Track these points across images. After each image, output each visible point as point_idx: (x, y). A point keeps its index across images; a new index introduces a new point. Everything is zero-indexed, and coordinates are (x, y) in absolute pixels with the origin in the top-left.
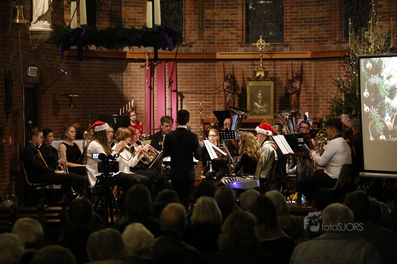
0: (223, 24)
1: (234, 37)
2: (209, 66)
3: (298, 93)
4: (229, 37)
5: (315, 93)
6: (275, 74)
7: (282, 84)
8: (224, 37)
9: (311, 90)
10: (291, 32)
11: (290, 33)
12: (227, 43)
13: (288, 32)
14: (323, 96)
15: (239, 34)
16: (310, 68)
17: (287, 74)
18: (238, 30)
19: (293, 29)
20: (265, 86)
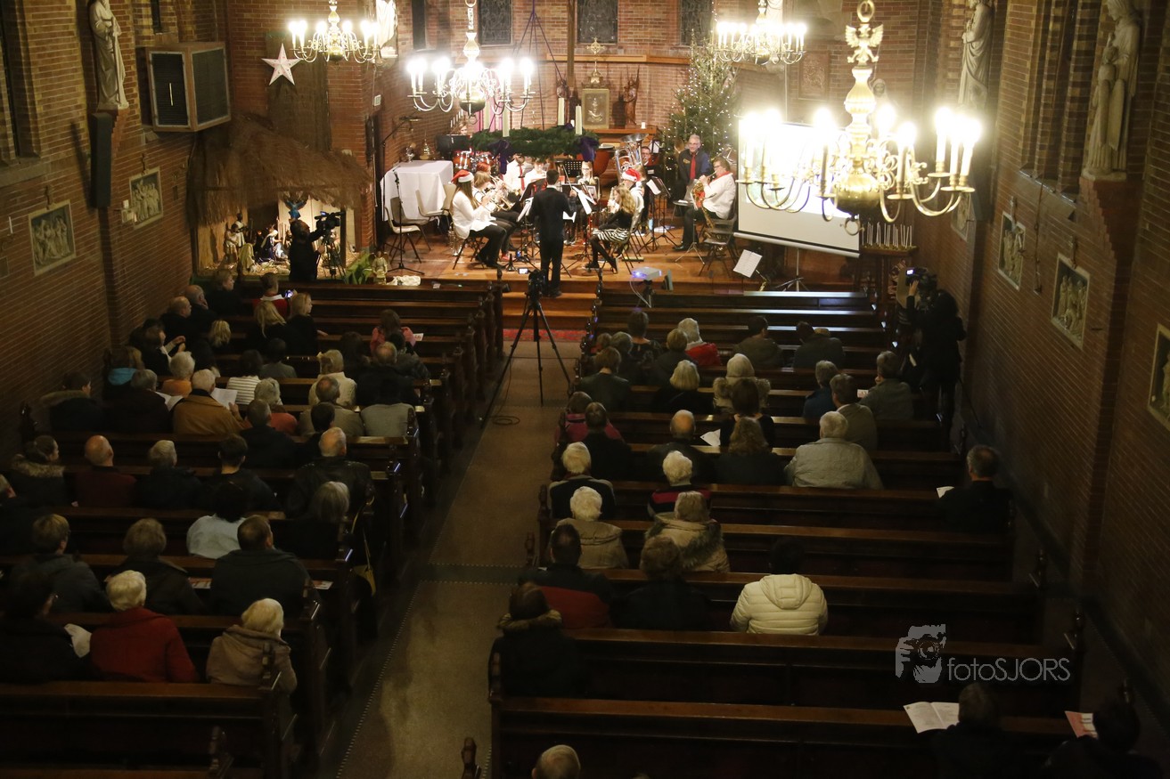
0: (553, 21)
3: (634, 101)
5: (650, 99)
6: (608, 78)
7: (615, 88)
8: (553, 35)
9: (646, 96)
11: (624, 34)
12: (557, 43)
13: (622, 32)
14: (658, 103)
16: (646, 72)
17: (621, 78)
19: (627, 30)
20: (600, 95)
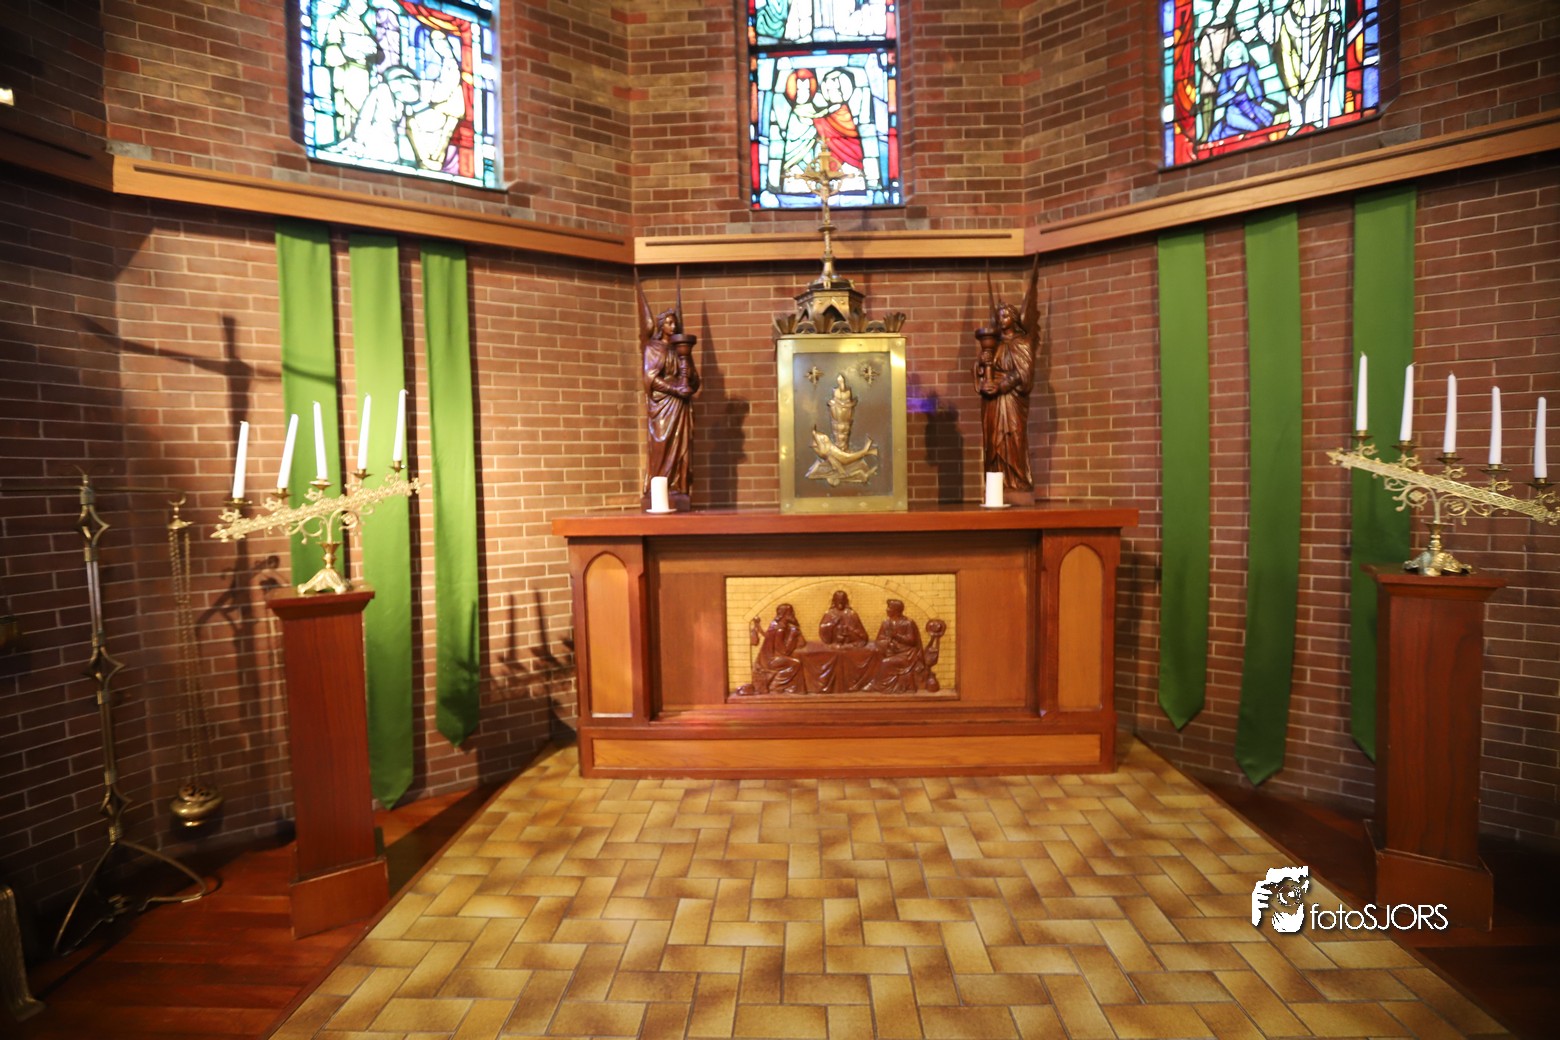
0: (663, 132)
1: (705, 180)
2: (604, 294)
3: (1023, 392)
4: (688, 181)
8: (664, 182)
10: (933, 160)
11: (931, 163)
12: (676, 208)
13: (923, 157)
14: (1081, 412)
15: (724, 170)
18: (722, 154)
19: (940, 147)
